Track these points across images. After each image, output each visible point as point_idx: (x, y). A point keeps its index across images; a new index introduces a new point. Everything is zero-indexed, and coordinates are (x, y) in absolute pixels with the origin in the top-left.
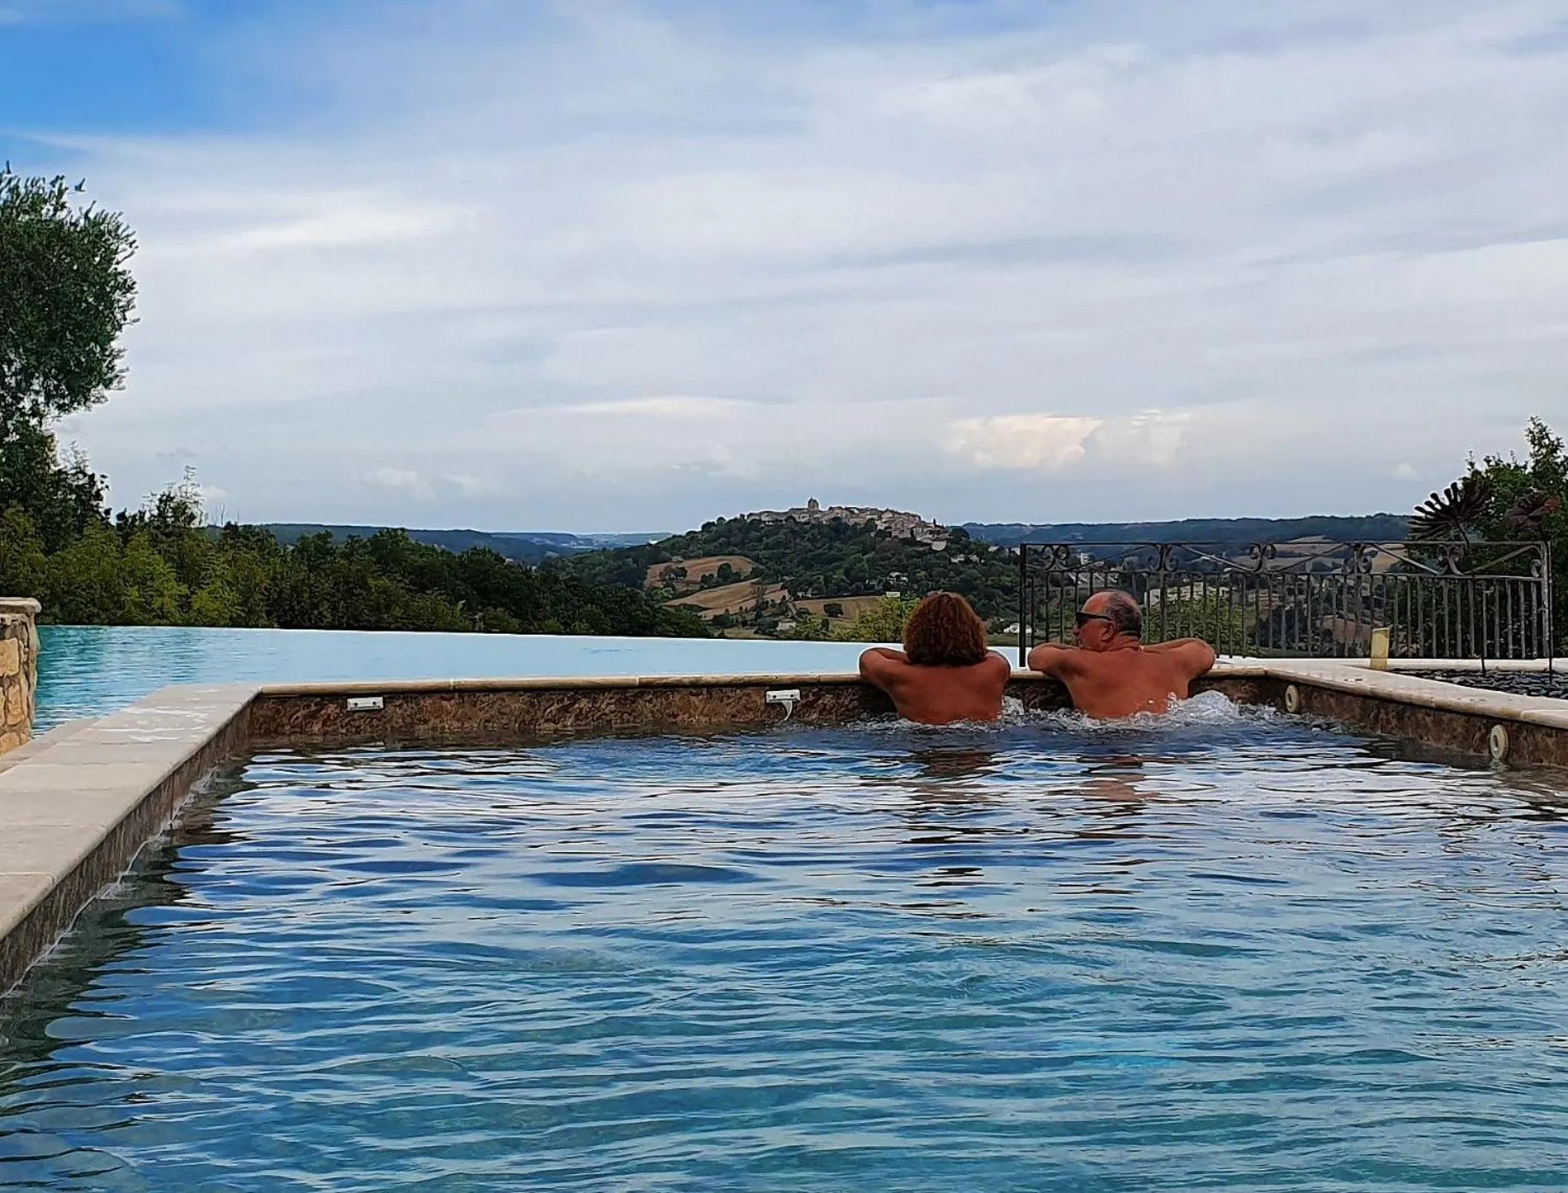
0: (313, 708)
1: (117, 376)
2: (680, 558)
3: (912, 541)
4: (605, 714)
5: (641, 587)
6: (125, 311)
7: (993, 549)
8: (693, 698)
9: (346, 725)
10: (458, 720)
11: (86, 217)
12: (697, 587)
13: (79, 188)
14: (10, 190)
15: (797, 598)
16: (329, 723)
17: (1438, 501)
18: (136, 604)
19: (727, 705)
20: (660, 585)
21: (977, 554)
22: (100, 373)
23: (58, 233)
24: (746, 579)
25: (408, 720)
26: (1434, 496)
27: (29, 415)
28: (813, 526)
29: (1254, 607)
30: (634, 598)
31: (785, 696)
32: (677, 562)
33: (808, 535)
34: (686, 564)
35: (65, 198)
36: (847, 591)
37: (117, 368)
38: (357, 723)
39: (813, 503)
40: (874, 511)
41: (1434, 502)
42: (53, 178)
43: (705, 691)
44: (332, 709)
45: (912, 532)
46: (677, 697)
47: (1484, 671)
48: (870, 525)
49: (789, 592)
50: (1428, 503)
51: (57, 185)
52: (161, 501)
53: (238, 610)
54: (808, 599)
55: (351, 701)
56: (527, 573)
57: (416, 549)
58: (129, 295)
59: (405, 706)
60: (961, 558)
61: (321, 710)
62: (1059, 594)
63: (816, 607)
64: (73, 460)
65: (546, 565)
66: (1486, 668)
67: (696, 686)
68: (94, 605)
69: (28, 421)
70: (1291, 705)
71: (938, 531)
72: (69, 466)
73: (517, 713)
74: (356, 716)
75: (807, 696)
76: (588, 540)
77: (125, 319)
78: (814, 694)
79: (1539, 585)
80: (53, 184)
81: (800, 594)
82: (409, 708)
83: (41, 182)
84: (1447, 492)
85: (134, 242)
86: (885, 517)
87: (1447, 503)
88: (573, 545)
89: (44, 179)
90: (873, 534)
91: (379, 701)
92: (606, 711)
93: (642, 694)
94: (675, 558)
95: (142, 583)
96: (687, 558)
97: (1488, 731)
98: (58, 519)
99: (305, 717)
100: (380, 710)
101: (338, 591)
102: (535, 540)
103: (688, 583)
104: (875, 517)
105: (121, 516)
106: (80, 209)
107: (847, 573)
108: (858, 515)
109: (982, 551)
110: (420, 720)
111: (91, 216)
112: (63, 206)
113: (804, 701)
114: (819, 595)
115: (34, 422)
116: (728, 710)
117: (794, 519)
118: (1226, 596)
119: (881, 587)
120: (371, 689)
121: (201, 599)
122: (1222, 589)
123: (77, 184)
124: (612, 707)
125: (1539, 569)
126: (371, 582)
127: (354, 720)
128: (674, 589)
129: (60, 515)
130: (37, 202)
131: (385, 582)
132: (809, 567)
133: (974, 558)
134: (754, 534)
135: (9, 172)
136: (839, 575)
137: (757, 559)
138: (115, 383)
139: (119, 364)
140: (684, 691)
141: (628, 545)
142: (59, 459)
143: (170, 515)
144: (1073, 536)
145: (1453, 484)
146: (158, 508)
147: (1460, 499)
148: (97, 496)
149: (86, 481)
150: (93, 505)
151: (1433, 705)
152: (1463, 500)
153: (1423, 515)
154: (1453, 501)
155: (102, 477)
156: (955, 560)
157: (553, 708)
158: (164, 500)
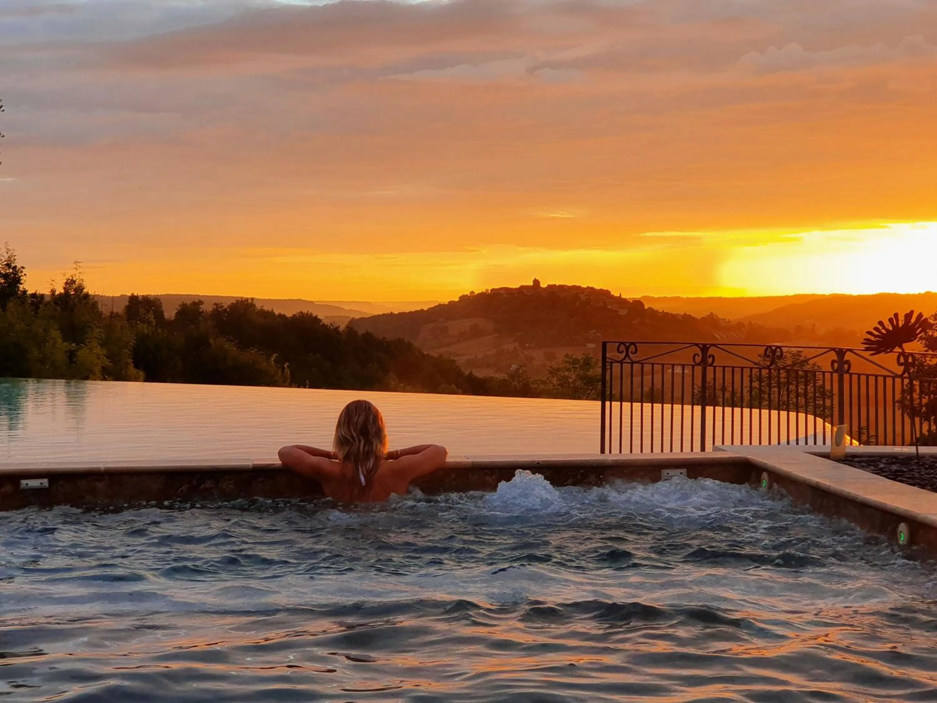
2: (444, 320)
3: (604, 310)
7: (660, 314)
9: (21, 500)
12: (456, 340)
15: (524, 348)
16: (6, 498)
17: (884, 327)
20: (429, 338)
25: (69, 497)
26: (881, 323)
28: (537, 298)
32: (442, 323)
33: (533, 304)
34: (448, 324)
36: (559, 343)
38: (29, 499)
39: (536, 282)
41: (880, 328)
44: (8, 488)
45: (605, 302)
47: (917, 455)
48: (576, 298)
49: (519, 344)
50: (876, 329)
52: (66, 283)
54: (532, 348)
55: (24, 482)
59: (66, 487)
61: (1, 489)
63: (538, 354)
64: (6, 256)
65: (352, 323)
66: (920, 452)
72: (4, 259)
74: (28, 494)
81: (527, 345)
82: (69, 489)
84: (891, 320)
87: (891, 328)
90: (577, 304)
91: (45, 482)
92: (227, 490)
97: (897, 527)
100: (47, 491)
103: (450, 337)
104: (580, 292)
105: (34, 295)
107: (560, 330)
108: (567, 291)
109: (652, 315)
110: (78, 497)
114: (540, 346)
117: (523, 293)
119: (583, 340)
120: (38, 472)
121: (83, 355)
124: (232, 486)
127: (26, 497)
128: (440, 340)
132: (534, 326)
133: (648, 320)
134: (495, 303)
136: (554, 332)
137: (496, 321)
141: (407, 310)
143: (72, 293)
145: (896, 315)
146: (64, 288)
147: (900, 326)
148: (18, 281)
149: (11, 271)
150: (16, 287)
151: (858, 500)
152: (903, 326)
153: (873, 338)
154: (895, 327)
155: (23, 268)
156: (634, 322)
157: (184, 487)
158: (70, 283)
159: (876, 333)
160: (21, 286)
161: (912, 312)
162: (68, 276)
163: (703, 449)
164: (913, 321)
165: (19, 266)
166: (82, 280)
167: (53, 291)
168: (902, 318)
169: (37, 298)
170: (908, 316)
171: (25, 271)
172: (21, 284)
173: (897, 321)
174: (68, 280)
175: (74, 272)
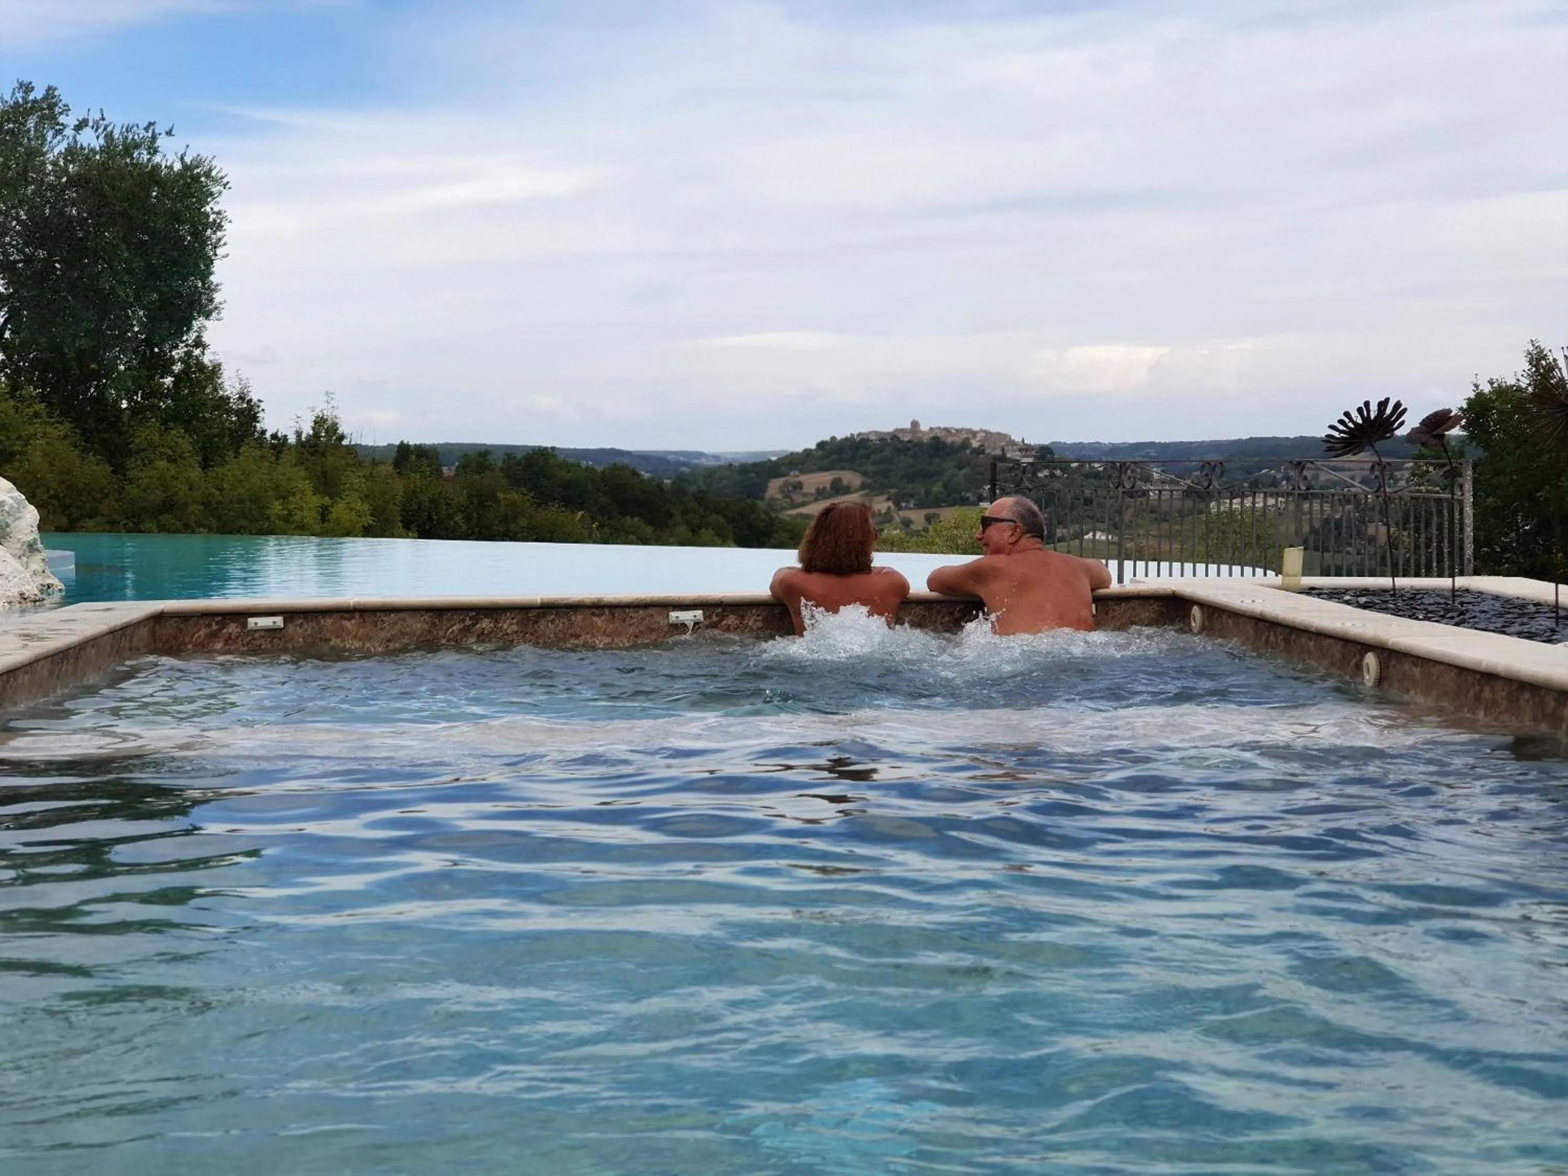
0: (215, 627)
1: (216, 308)
2: (797, 473)
3: (1003, 458)
4: (508, 634)
5: (762, 498)
6: (215, 247)
7: (1074, 465)
8: (595, 619)
9: (248, 644)
10: (360, 640)
11: (182, 159)
12: (812, 498)
13: (169, 133)
14: (106, 136)
15: (900, 508)
16: (230, 642)
17: (1351, 420)
18: (280, 518)
19: (630, 625)
20: (779, 496)
21: (1061, 469)
22: (201, 305)
23: (153, 176)
24: (856, 491)
25: (310, 640)
26: (1347, 414)
27: (193, 346)
28: (916, 445)
29: (1308, 516)
30: (754, 508)
31: (687, 617)
32: (794, 476)
33: (911, 452)
34: (802, 478)
35: (158, 143)
36: (944, 502)
37: (216, 301)
38: (258, 642)
39: (915, 424)
40: (970, 431)
41: (1347, 420)
42: (146, 124)
43: (607, 611)
44: (232, 628)
45: (1003, 450)
46: (580, 617)
47: (1394, 589)
48: (965, 444)
49: (894, 503)
50: (1341, 422)
51: (151, 131)
52: (315, 422)
53: (369, 520)
54: (910, 509)
55: (252, 621)
56: (660, 487)
57: (566, 466)
58: (219, 234)
59: (305, 626)
60: (1046, 472)
61: (222, 629)
62: (1132, 504)
63: (917, 517)
64: (238, 387)
65: (680, 479)
66: (1397, 587)
67: (598, 607)
68: (245, 517)
69: (192, 352)
70: (1195, 625)
71: (1026, 449)
72: (235, 392)
73: (418, 633)
74: (256, 635)
75: (710, 617)
76: (716, 457)
77: (216, 255)
78: (717, 615)
79: (1461, 503)
80: (146, 129)
81: (904, 505)
82: (309, 627)
83: (135, 128)
84: (1360, 410)
85: (228, 183)
86: (979, 436)
87: (1360, 421)
88: (704, 461)
89: (138, 126)
90: (968, 452)
91: (279, 621)
92: (509, 631)
93: (544, 615)
94: (792, 473)
95: (284, 498)
96: (803, 472)
97: (1361, 660)
98: (216, 439)
99: (207, 636)
100: (281, 629)
101: (472, 503)
102: (670, 457)
103: (805, 495)
104: (970, 436)
105: (274, 436)
106: (176, 154)
107: (945, 486)
108: (955, 435)
109: (1064, 465)
110: (321, 640)
111: (188, 160)
112: (156, 151)
113: (707, 623)
114: (920, 506)
115: (197, 352)
116: (631, 630)
117: (898, 438)
118: (1284, 505)
119: (975, 499)
120: (271, 608)
121: (339, 510)
122: (1280, 499)
123: (168, 130)
124: (515, 628)
125: (1461, 487)
126: (501, 496)
127: (255, 639)
128: (791, 500)
129: (217, 436)
130: (130, 147)
131: (515, 496)
132: (912, 481)
133: (1058, 472)
134: (862, 452)
135: (103, 119)
136: (937, 488)
137: (865, 474)
138: (214, 314)
139: (218, 297)
140: (587, 612)
141: (751, 461)
142: (226, 386)
143: (323, 434)
144: (1148, 453)
145: (1367, 404)
146: (313, 429)
147: (1372, 417)
148: (255, 418)
149: (245, 406)
150: (251, 426)
151: (1313, 630)
152: (1376, 418)
153: (1336, 434)
154: (1366, 419)
155: (260, 401)
156: (1040, 475)
157: (455, 628)
158: (319, 422)
159: (1341, 427)
160: (258, 425)
161: (1387, 400)
162: (318, 412)
163: (1120, 579)
164: (1389, 411)
165: (255, 400)
166: (336, 418)
167: (299, 434)
168: (1374, 408)
169: (279, 442)
170: (1383, 405)
171: (262, 406)
172: (258, 422)
173: (1368, 411)
174: (318, 417)
175: (325, 406)
